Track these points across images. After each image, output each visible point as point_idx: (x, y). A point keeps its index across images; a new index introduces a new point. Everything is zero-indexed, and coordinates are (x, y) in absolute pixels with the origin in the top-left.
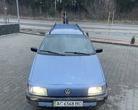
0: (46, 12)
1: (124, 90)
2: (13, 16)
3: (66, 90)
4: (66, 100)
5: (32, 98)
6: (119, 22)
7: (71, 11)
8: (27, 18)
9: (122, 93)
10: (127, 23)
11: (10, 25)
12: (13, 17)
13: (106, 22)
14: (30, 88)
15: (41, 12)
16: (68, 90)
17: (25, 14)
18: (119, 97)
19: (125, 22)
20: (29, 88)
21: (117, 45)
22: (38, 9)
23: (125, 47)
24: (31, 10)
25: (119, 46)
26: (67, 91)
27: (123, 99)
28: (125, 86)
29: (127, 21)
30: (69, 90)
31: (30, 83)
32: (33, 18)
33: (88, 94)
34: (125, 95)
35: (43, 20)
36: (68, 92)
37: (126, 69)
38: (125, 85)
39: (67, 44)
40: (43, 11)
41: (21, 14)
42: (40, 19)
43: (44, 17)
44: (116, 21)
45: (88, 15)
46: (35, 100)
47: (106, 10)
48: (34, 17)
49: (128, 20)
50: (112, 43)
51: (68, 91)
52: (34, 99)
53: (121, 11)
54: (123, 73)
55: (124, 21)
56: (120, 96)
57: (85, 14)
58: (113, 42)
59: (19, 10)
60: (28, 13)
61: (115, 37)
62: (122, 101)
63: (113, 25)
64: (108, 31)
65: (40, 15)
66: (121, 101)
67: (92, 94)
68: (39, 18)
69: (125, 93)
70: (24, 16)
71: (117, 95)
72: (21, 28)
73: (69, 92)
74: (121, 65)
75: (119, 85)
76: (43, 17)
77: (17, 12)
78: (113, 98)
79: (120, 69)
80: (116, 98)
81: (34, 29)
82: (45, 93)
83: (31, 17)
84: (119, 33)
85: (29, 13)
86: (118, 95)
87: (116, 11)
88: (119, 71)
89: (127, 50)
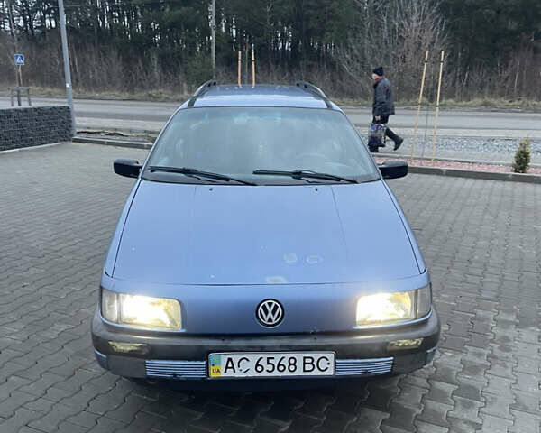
0: (175, 73)
1: (499, 332)
2: (49, 90)
3: (264, 307)
4: (262, 349)
5: (118, 341)
6: (460, 104)
7: (273, 67)
8: (103, 94)
9: (492, 341)
10: (494, 106)
11: (36, 109)
12: (50, 93)
13: (412, 104)
14: (111, 303)
15: (157, 72)
16: (270, 304)
17: (94, 82)
18: (480, 355)
19: (486, 104)
20: (106, 300)
21: (460, 179)
22: (147, 62)
23: (490, 183)
24: (118, 68)
25: (470, 182)
26: (266, 312)
27: (499, 361)
28: (503, 316)
29: (493, 101)
30: (276, 307)
31: (107, 282)
32: (127, 94)
33: (355, 323)
34: (504, 348)
35: (166, 100)
36: (270, 314)
37: (504, 258)
38: (505, 311)
39: (261, 146)
40: (164, 69)
41: (80, 83)
42: (155, 99)
43: (170, 92)
44: (451, 101)
45: (338, 81)
46: (129, 349)
47: (408, 59)
48: (131, 90)
49: (496, 98)
50: (438, 172)
51: (270, 310)
52: (127, 348)
53: (468, 64)
54: (490, 270)
55: (480, 101)
56: (486, 352)
57: (327, 78)
58: (444, 167)
59: (73, 67)
60: (105, 77)
61: (450, 153)
62: (497, 369)
63: (439, 115)
64: (421, 132)
65: (152, 86)
66: (490, 368)
67: (372, 323)
68: (150, 95)
69: (506, 339)
70: (90, 90)
71: (471, 349)
72: (79, 127)
73: (274, 312)
74: (482, 242)
75: (481, 313)
76: (166, 92)
77: (64, 76)
78: (459, 357)
79: (476, 257)
80: (469, 357)
81: (131, 131)
82: (173, 321)
83: (117, 93)
84: (465, 138)
85: (110, 77)
86: (477, 350)
87: (450, 64)
88: (474, 265)
89: (502, 196)
